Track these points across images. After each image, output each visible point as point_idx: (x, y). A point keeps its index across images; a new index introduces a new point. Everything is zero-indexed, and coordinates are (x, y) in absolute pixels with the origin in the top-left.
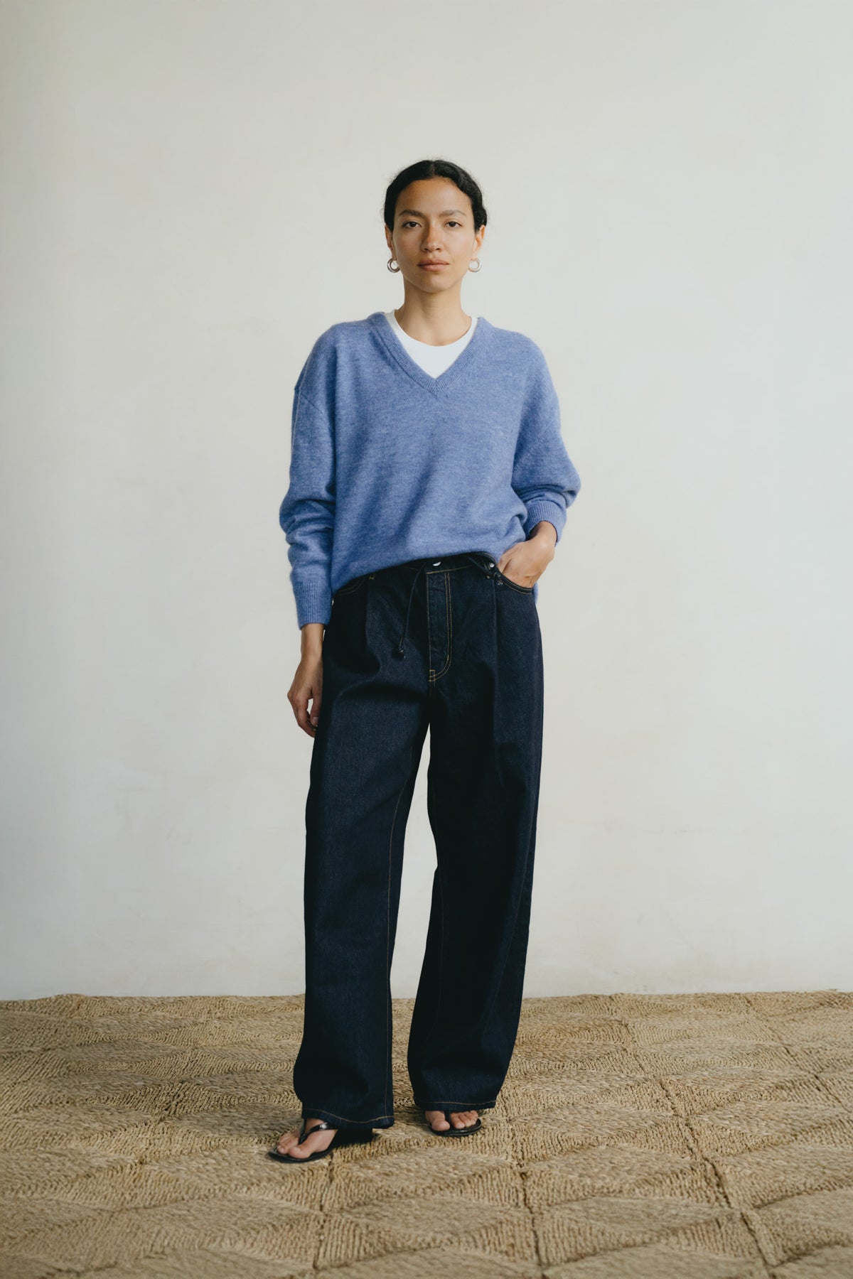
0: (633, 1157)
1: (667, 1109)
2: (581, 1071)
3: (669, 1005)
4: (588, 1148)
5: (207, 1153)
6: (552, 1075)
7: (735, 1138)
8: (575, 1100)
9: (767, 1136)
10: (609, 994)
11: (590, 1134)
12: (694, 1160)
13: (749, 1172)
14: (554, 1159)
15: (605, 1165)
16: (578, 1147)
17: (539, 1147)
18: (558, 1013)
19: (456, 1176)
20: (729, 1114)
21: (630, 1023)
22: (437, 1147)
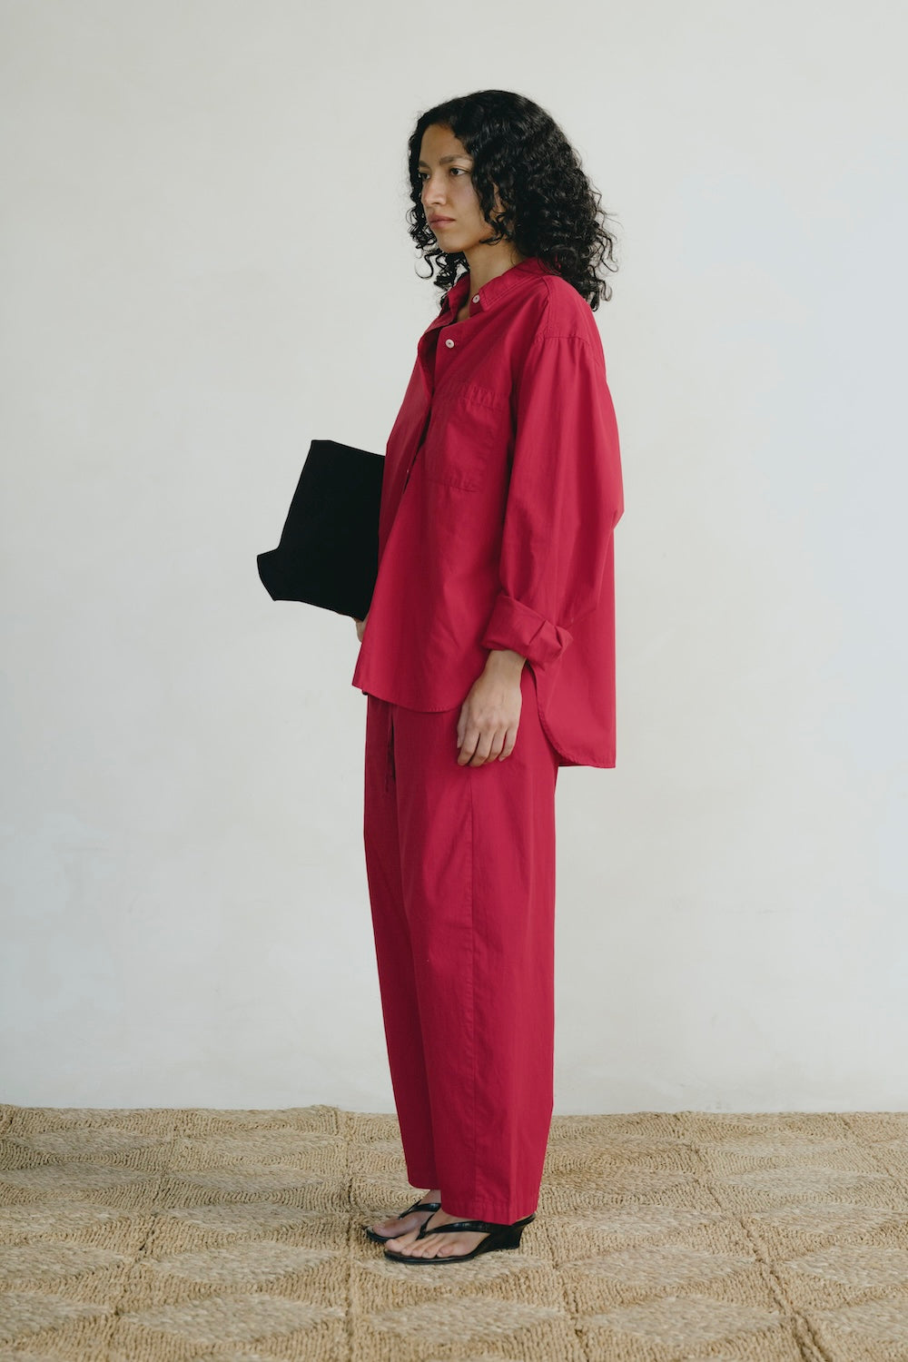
0: (711, 1312)
1: (748, 1253)
2: (644, 1206)
3: (748, 1126)
4: (654, 1300)
5: (197, 1303)
6: (608, 1211)
7: (830, 1289)
8: (637, 1242)
9: (870, 1288)
10: (672, 1112)
11: (656, 1283)
12: (782, 1315)
13: (848, 1329)
14: (614, 1312)
15: (677, 1321)
16: (641, 1298)
17: (596, 1296)
18: (612, 1135)
19: (499, 1330)
20: (822, 1261)
21: (701, 1148)
22: (473, 1295)
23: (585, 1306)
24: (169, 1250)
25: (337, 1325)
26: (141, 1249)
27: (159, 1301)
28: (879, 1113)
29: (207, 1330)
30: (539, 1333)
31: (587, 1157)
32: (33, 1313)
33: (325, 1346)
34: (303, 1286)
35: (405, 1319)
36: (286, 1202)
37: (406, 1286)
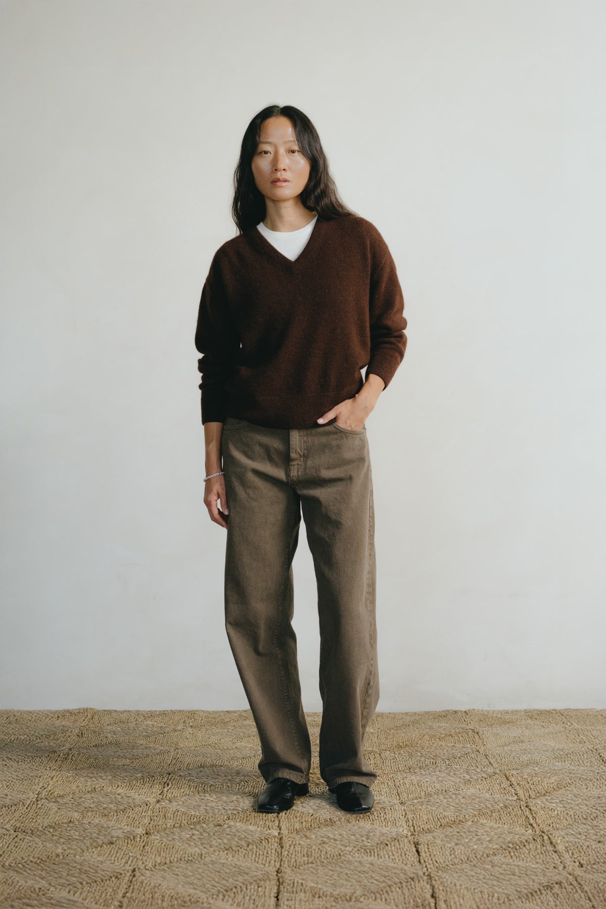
0: (492, 831)
1: (512, 795)
2: (449, 766)
3: (507, 717)
4: (459, 824)
5: (192, 827)
6: (428, 769)
8: (446, 788)
10: (464, 709)
11: (460, 813)
12: (534, 832)
14: (436, 832)
15: (473, 837)
16: (452, 822)
17: (425, 823)
18: (430, 724)
19: (369, 844)
20: (555, 799)
21: (480, 731)
22: (353, 822)
23: (419, 828)
24: (176, 795)
25: (274, 840)
26: (160, 794)
27: (170, 826)
29: (199, 843)
30: (392, 846)
31: (415, 737)
32: (98, 834)
34: (253, 818)
35: (313, 837)
36: (244, 765)
37: (313, 817)
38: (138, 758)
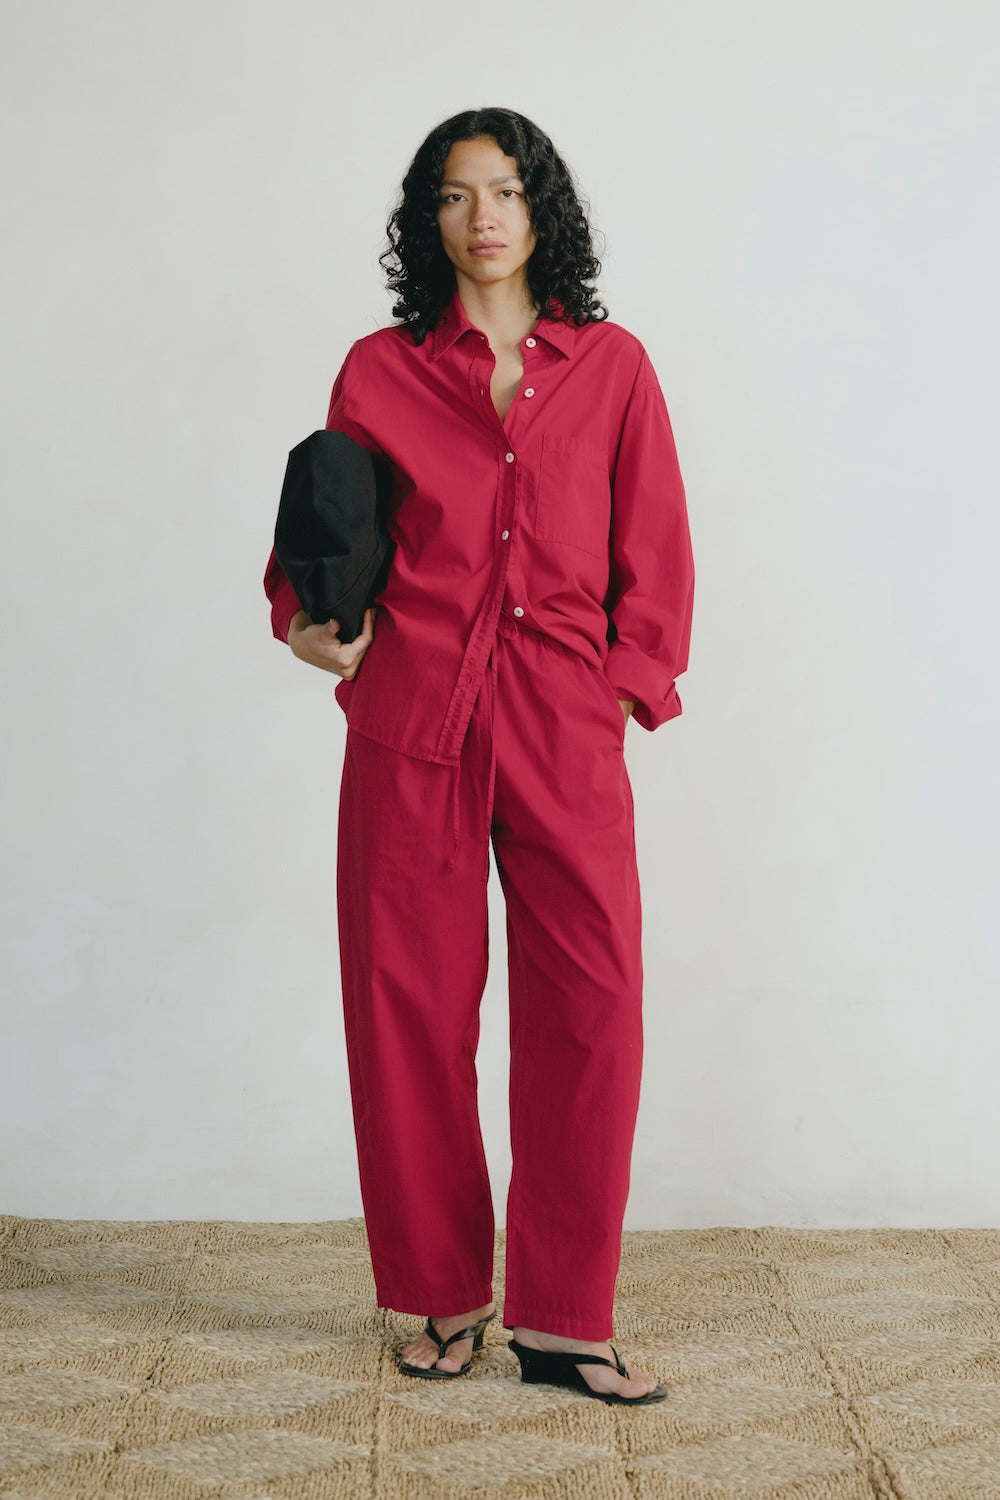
0: (778, 1453)
1: (825, 1387)
2: (713, 1333)
3: (836, 1244)
4: (716, 1439)
5: (206, 1439)
6: (673, 1338)
7: (915, 1428)
8: (702, 1373)
9: (959, 1427)
10: (752, 1228)
11: (720, 1420)
12: (859, 1457)
13: (931, 1473)
14: (670, 1452)
15: (740, 1462)
16: (703, 1436)
17: (652, 1435)
18: (683, 1253)
19: (541, 1472)
20: (908, 1397)
21: (782, 1268)
22: (515, 1433)
23: (639, 1445)
24: (179, 1381)
25: (360, 1465)
26: (148, 1379)
27: (164, 1437)
28: (985, 1230)
29: (215, 1469)
30: (585, 1475)
31: (653, 1278)
32: (23, 1449)
33: (346, 1488)
34: (326, 1421)
35: (436, 1458)
36: (314, 1326)
37: (440, 1422)
38: (105, 1310)
